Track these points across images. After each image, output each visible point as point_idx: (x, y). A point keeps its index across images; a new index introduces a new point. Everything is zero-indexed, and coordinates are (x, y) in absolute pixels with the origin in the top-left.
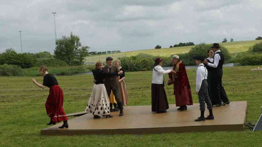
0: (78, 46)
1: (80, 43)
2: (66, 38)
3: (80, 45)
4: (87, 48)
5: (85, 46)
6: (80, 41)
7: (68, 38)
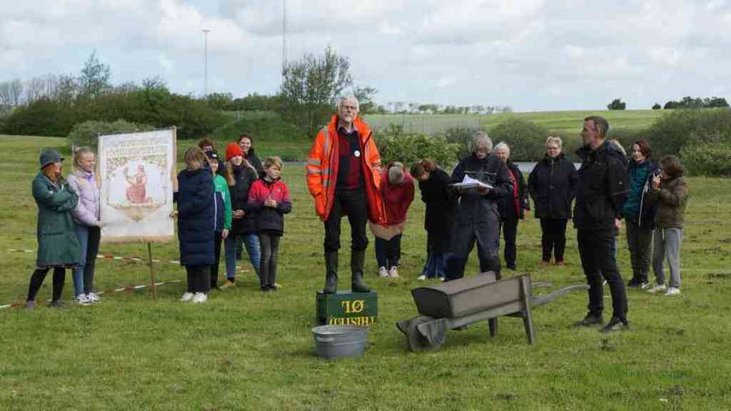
0: (343, 85)
1: (349, 76)
2: (312, 61)
3: (349, 82)
4: (368, 92)
5: (363, 88)
6: (350, 70)
7: (320, 61)
